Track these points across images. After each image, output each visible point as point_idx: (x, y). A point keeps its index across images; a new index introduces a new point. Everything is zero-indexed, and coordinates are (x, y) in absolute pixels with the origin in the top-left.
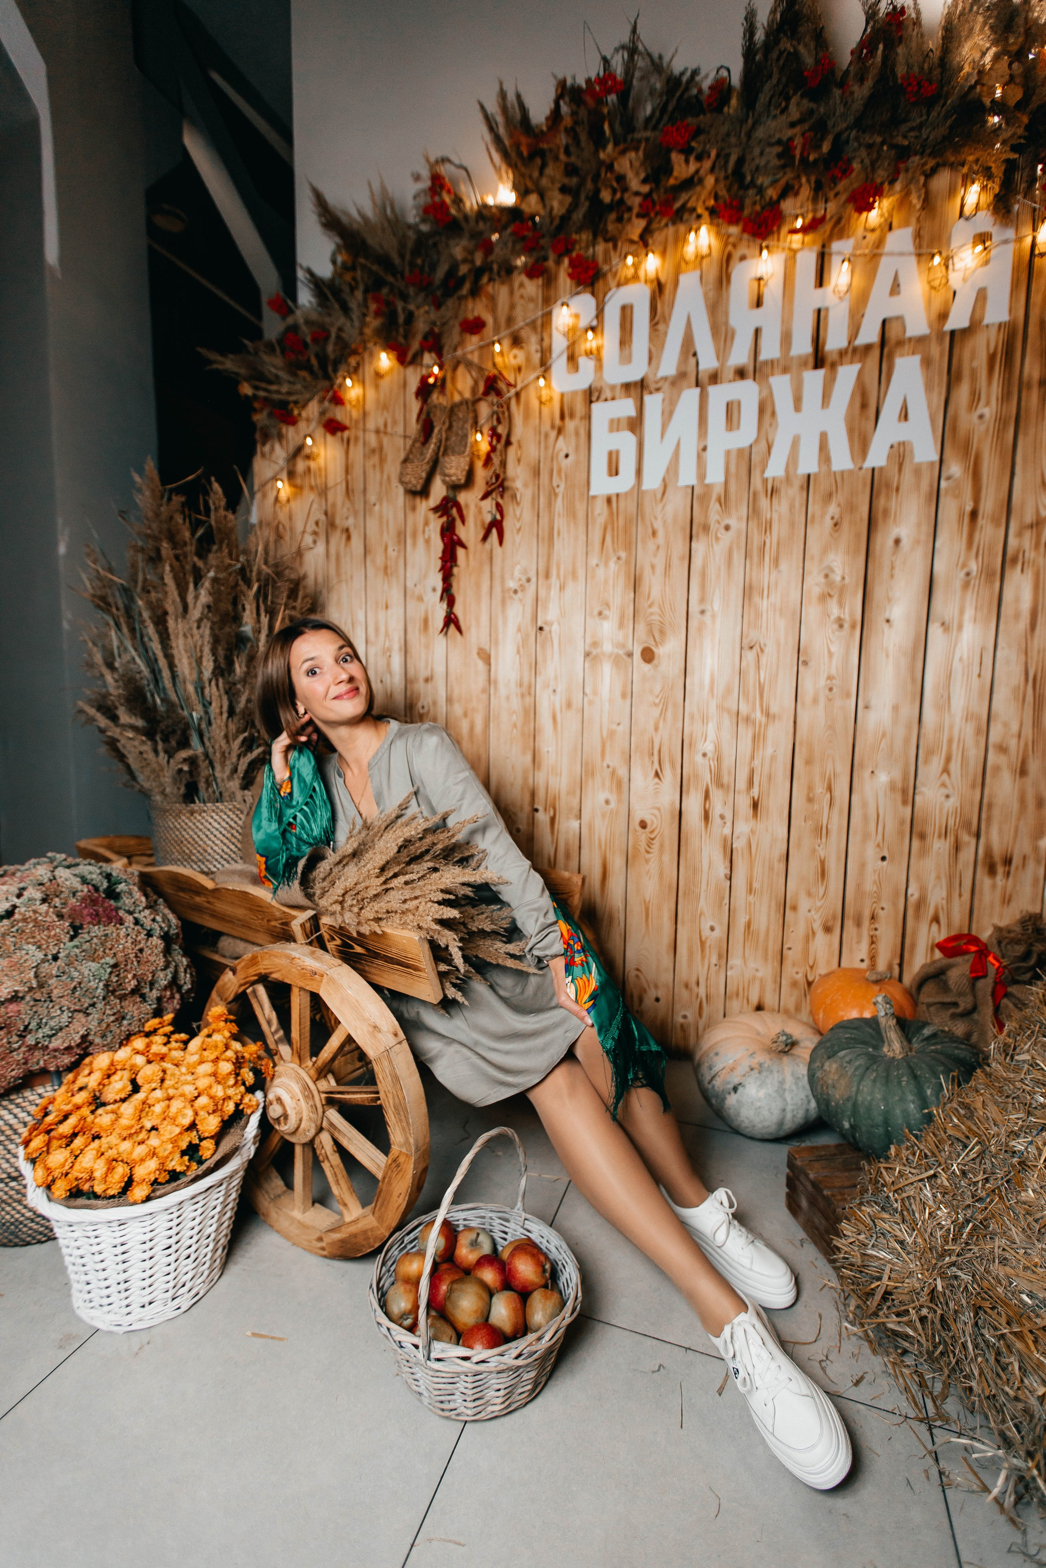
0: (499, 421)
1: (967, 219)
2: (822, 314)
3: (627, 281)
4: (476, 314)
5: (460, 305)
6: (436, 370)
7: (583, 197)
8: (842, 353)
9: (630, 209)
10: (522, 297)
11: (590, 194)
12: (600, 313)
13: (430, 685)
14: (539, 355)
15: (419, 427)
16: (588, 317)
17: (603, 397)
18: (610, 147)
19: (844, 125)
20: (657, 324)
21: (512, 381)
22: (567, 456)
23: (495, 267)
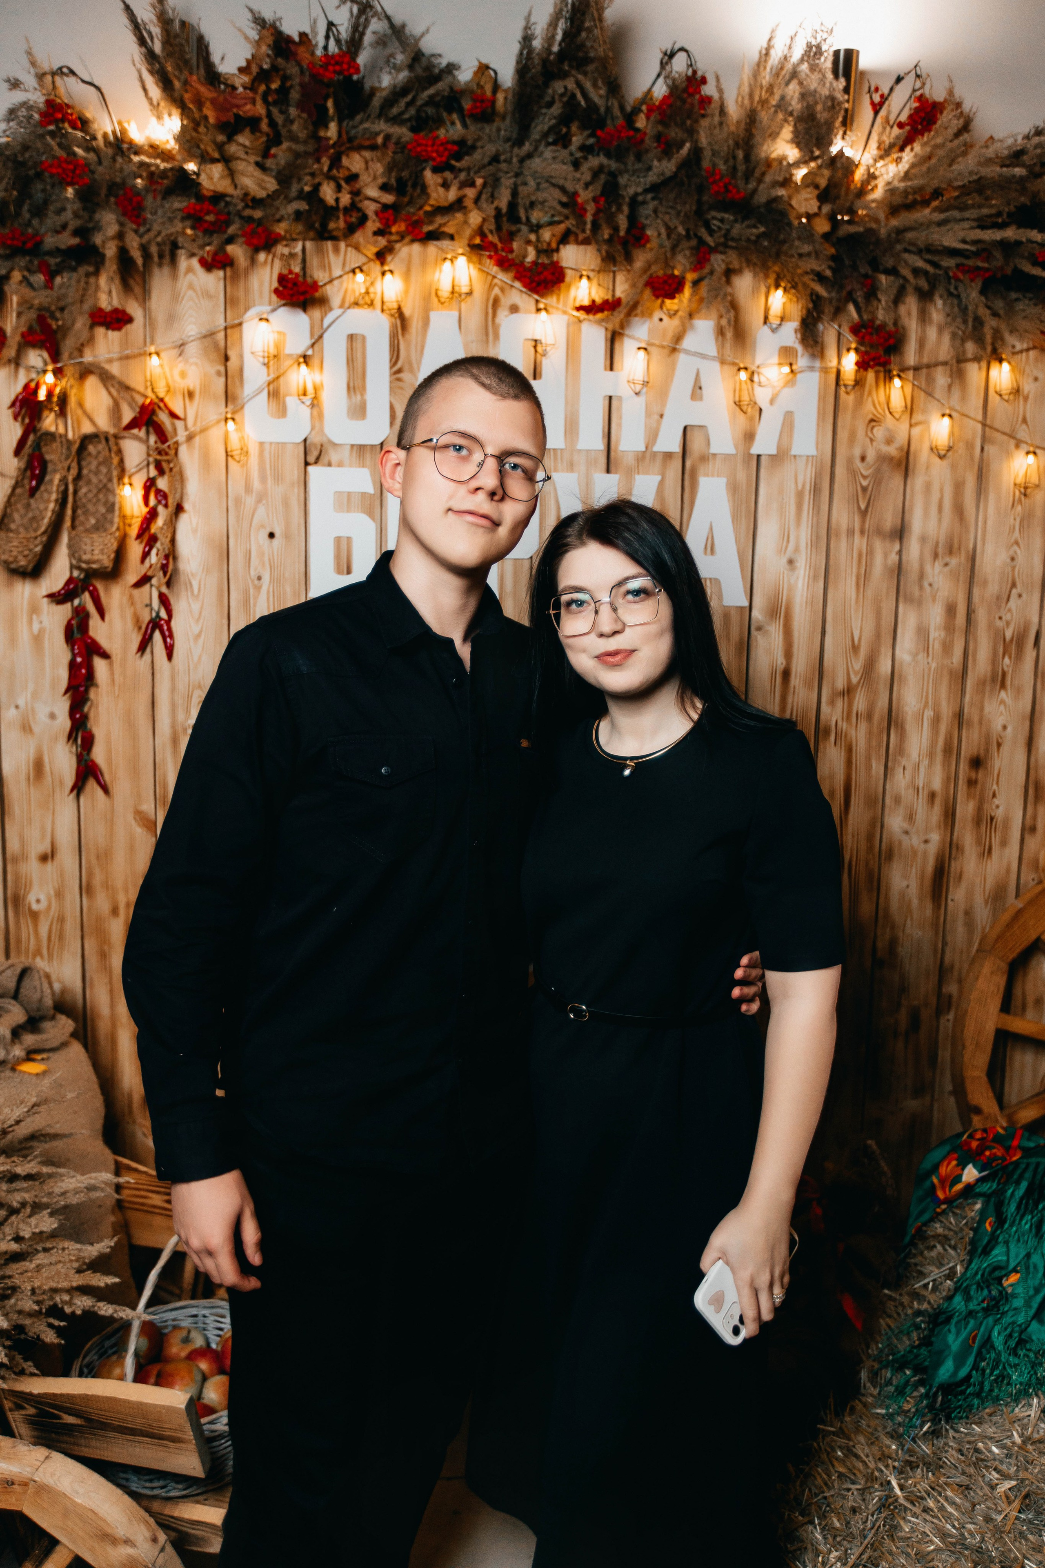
0: (161, 472)
1: (774, 331)
2: (614, 403)
3: (356, 304)
4: (116, 303)
5: (87, 283)
6: (50, 378)
7: (295, 188)
8: (641, 458)
9: (364, 219)
10: (191, 287)
11: (307, 189)
12: (317, 340)
13: (49, 865)
14: (223, 380)
15: (23, 465)
16: (299, 343)
17: (324, 459)
18: (333, 127)
19: (640, 190)
20: (399, 371)
21: (179, 412)
22: (272, 535)
23: (154, 249)
